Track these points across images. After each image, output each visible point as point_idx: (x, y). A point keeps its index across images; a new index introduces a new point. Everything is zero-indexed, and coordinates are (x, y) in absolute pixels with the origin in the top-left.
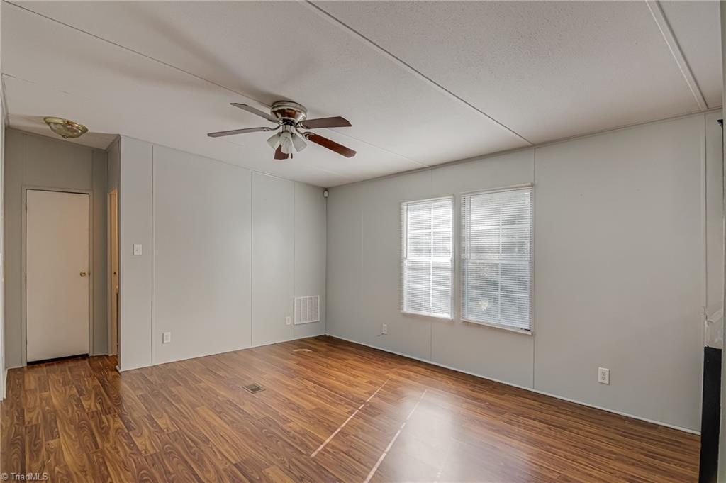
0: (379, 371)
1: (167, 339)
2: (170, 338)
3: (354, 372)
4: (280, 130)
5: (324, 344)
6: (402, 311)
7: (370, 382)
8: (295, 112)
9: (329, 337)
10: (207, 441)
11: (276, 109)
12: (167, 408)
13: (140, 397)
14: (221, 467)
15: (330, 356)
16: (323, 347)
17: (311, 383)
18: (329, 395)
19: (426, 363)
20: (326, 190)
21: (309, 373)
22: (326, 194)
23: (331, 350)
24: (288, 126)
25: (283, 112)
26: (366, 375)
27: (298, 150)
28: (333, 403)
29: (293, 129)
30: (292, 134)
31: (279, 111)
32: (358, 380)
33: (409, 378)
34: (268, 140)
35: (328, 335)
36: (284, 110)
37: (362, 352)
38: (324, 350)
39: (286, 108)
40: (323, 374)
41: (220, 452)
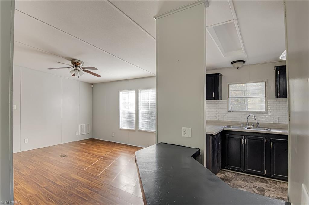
0: (111, 148)
1: (26, 142)
2: (27, 141)
3: (101, 149)
4: (74, 68)
5: (91, 141)
6: (119, 128)
7: (106, 151)
8: (80, 63)
9: (93, 139)
10: (48, 170)
11: (73, 62)
12: (31, 164)
13: (19, 161)
14: (54, 176)
15: (93, 145)
16: (91, 142)
17: (85, 153)
18: (92, 156)
19: (127, 145)
20: (92, 84)
21: (85, 150)
22: (92, 86)
23: (93, 143)
24: (77, 68)
25: (75, 63)
26: (105, 149)
27: (80, 75)
28: (93, 158)
29: (79, 68)
30: (79, 70)
31: (74, 63)
32: (103, 151)
33: (120, 149)
34: (70, 72)
35: (93, 138)
36: (76, 63)
37: (105, 143)
38: (90, 143)
39: (76, 62)
40: (90, 150)
41: (53, 172)
